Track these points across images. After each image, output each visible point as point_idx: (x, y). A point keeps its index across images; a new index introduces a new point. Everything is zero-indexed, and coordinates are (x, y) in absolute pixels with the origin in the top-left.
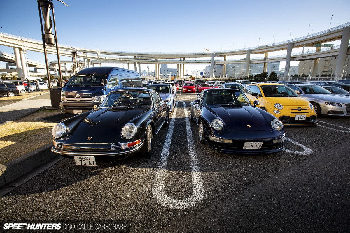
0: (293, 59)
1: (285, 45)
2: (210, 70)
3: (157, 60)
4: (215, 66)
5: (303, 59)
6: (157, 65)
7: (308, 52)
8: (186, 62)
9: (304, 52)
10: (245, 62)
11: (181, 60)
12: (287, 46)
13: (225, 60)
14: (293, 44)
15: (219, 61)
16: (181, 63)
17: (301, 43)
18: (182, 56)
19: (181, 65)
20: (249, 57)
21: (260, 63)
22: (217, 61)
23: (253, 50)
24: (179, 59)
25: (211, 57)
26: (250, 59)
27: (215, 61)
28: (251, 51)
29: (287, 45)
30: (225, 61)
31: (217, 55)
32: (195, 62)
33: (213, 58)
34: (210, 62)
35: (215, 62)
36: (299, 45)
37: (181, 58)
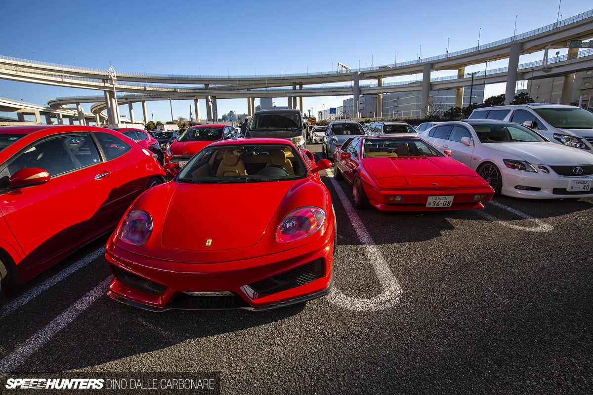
0: (522, 75)
1: (504, 48)
2: (352, 106)
3: (250, 90)
4: (362, 99)
5: (544, 74)
6: (251, 99)
7: (556, 58)
8: (306, 91)
9: (547, 59)
10: (421, 88)
11: (294, 89)
12: (508, 50)
13: (379, 84)
14: (523, 43)
15: (369, 88)
16: (294, 95)
17: (540, 40)
18: (298, 81)
19: (295, 98)
20: (427, 77)
21: (449, 89)
22: (364, 87)
23: (435, 63)
24: (291, 87)
25: (353, 82)
26: (431, 81)
27: (361, 87)
28: (432, 64)
29: (509, 47)
30: (379, 88)
31: (365, 75)
32: (322, 91)
33: (357, 83)
34: (350, 89)
35: (361, 89)
36: (535, 46)
37: (294, 84)
